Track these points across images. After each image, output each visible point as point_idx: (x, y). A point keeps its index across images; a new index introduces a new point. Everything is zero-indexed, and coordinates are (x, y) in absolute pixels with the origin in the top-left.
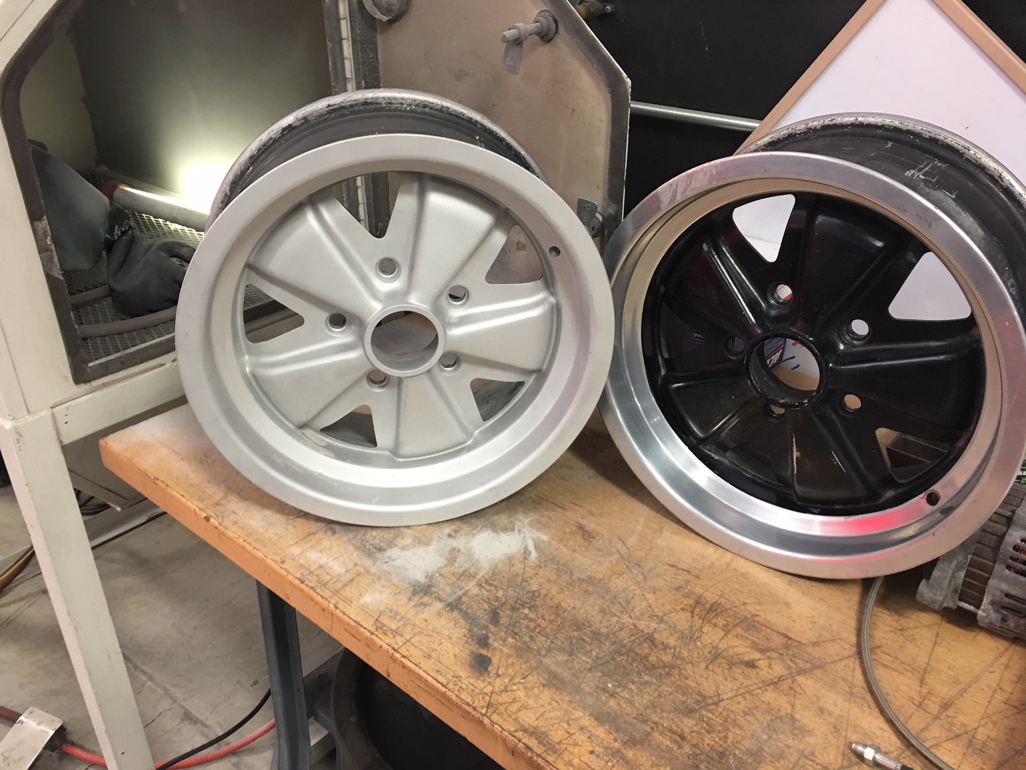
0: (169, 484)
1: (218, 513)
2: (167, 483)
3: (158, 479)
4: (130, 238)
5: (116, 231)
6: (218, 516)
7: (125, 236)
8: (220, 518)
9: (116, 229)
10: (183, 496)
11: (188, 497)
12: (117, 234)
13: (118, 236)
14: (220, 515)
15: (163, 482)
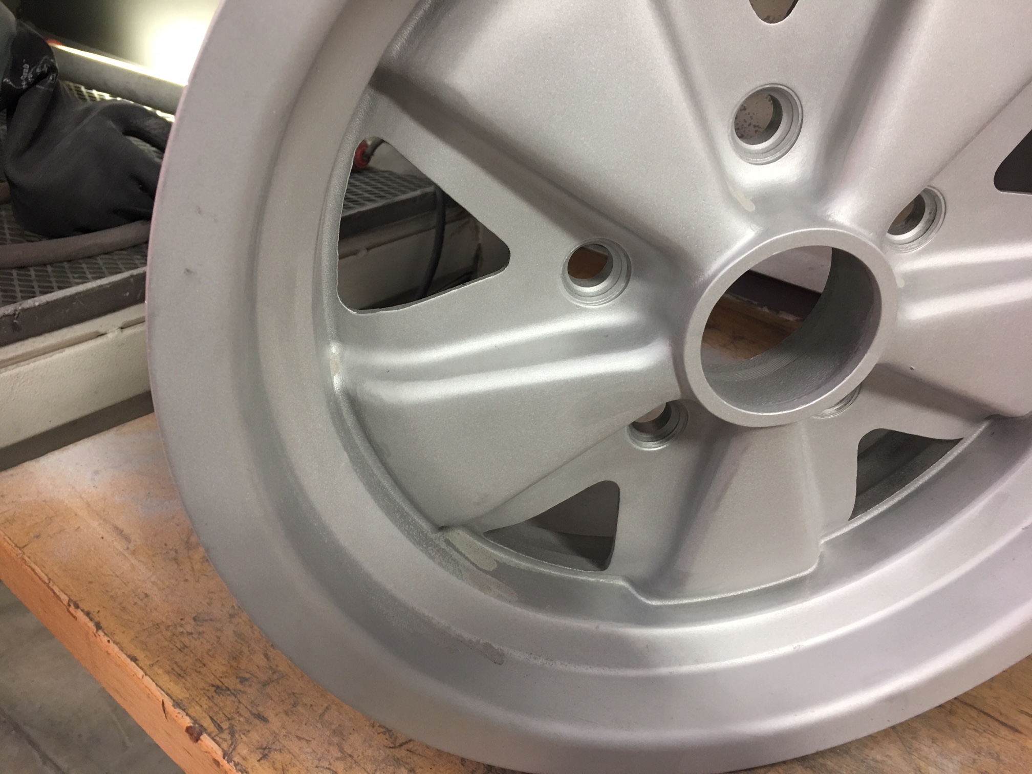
0: (104, 624)
1: (220, 718)
2: (97, 619)
3: (77, 607)
4: (52, 90)
5: (25, 75)
6: (220, 729)
7: (42, 85)
8: (226, 735)
9: (26, 71)
10: (134, 659)
11: (146, 662)
12: (27, 79)
13: (28, 84)
14: (225, 725)
15: (88, 614)
